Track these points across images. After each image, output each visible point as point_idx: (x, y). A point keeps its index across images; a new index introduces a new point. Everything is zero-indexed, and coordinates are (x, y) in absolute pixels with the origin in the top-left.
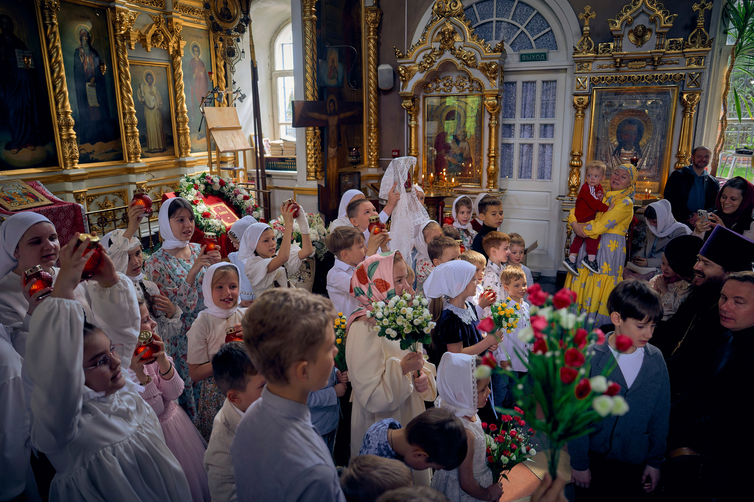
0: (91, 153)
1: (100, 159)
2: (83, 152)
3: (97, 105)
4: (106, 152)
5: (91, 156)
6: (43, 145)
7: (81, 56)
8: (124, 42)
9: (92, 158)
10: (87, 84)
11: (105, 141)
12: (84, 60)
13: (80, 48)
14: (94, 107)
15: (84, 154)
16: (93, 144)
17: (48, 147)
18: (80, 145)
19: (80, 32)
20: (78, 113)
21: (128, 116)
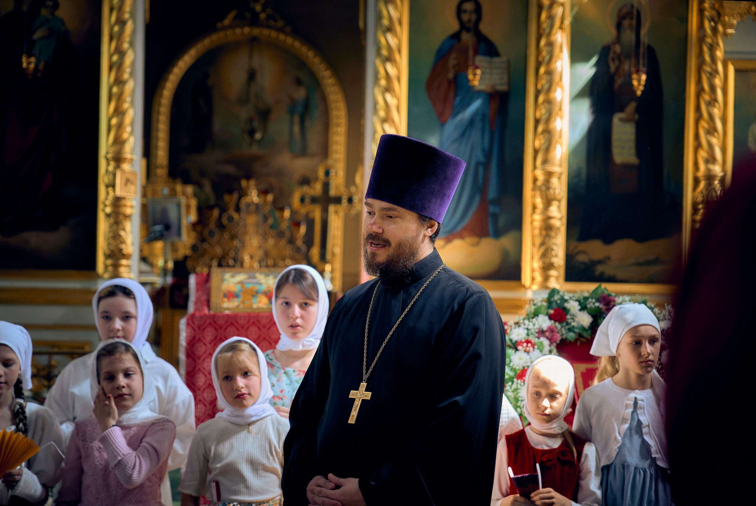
0: (600, 262)
1: (620, 275)
2: (582, 258)
3: (633, 159)
4: (640, 264)
5: (599, 269)
6: (498, 234)
7: (613, 60)
8: (716, 23)
9: (602, 274)
10: (616, 119)
11: (640, 238)
12: (617, 69)
13: (614, 43)
14: (626, 167)
15: (584, 263)
16: (608, 240)
17: (506, 241)
18: (574, 243)
19: (620, 10)
20: (584, 176)
21: (702, 185)
